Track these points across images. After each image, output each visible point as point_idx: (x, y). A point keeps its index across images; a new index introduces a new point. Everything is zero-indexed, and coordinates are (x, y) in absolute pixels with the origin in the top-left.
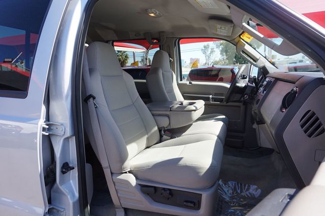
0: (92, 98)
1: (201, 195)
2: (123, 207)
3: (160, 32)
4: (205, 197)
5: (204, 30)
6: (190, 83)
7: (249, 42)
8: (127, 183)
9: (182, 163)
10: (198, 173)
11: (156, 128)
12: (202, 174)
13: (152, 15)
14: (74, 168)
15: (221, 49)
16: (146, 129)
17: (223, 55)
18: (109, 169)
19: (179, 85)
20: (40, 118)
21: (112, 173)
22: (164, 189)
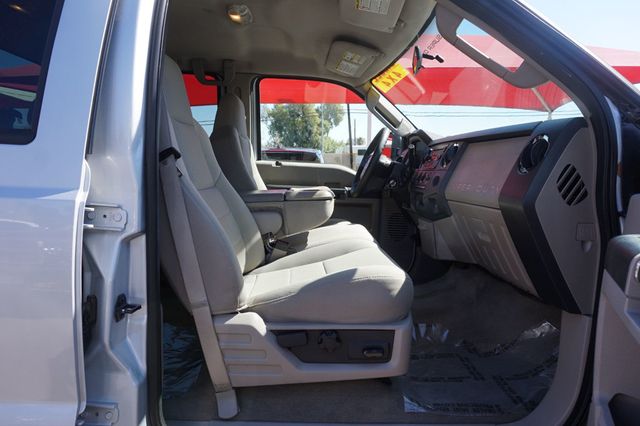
0: (172, 156)
1: (394, 331)
2: (235, 385)
3: (224, 61)
4: (401, 335)
5: (312, 64)
6: (277, 164)
7: (385, 91)
8: (250, 330)
9: (358, 276)
10: (390, 291)
11: (258, 236)
12: (395, 292)
13: (236, 17)
14: (140, 307)
15: (269, 123)
16: (243, 237)
17: (274, 136)
18: (207, 308)
19: (258, 165)
20: (78, 188)
21: (213, 316)
22: (324, 331)
